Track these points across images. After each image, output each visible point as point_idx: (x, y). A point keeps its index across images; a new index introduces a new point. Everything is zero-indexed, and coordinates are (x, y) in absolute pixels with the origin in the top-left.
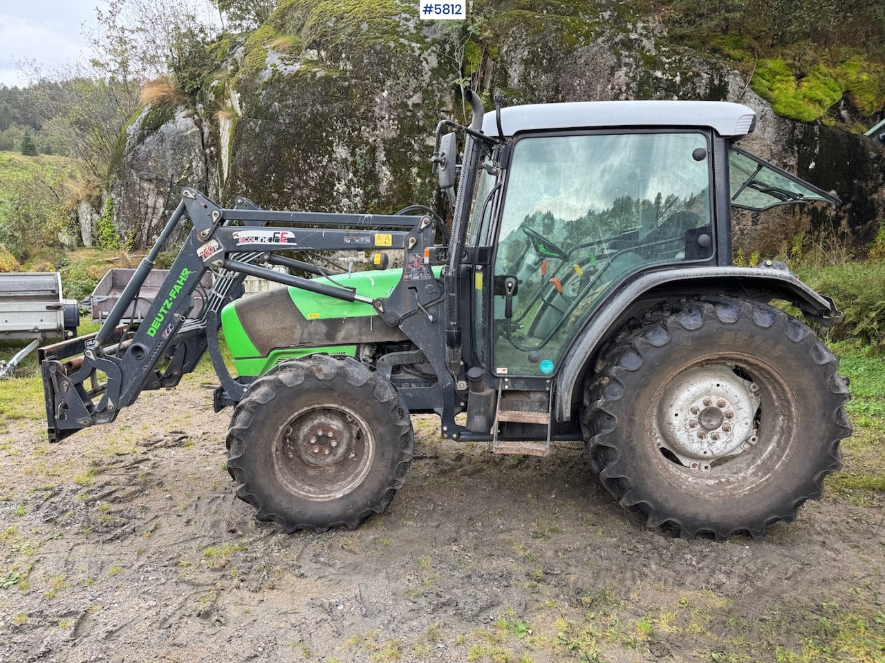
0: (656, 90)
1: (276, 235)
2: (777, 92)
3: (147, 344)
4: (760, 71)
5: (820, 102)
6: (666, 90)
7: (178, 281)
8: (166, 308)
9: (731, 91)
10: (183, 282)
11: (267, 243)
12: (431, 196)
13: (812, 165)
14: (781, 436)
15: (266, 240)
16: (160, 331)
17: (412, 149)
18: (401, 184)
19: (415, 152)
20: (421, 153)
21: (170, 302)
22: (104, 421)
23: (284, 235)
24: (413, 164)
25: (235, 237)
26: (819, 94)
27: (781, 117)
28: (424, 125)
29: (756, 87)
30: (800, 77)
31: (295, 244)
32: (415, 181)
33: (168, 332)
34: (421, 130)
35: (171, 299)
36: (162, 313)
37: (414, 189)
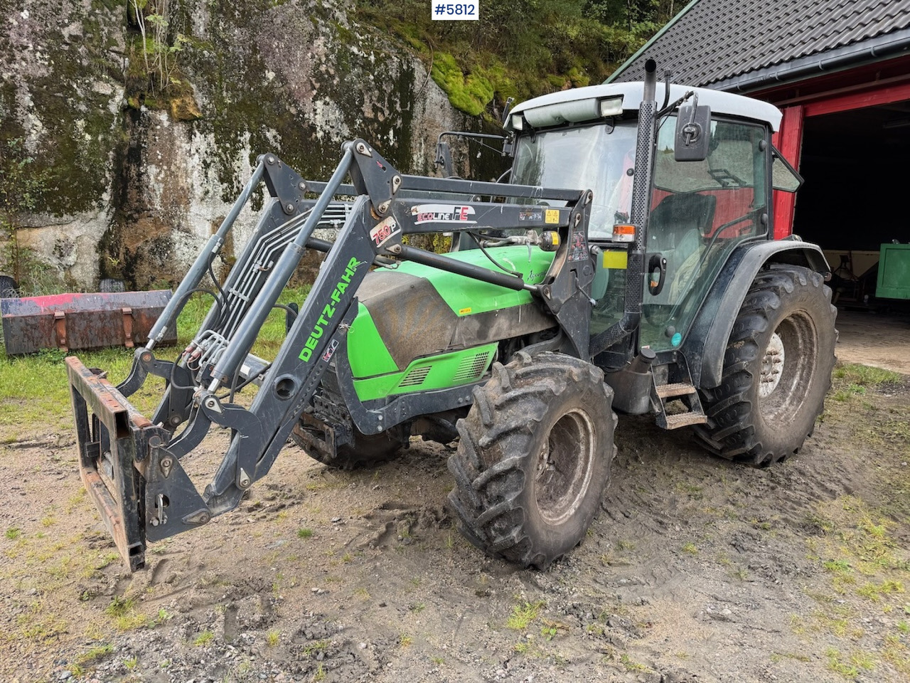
0: (354, 66)
1: (457, 211)
2: (451, 84)
3: (299, 373)
4: (437, 62)
5: (481, 99)
6: (363, 67)
7: (343, 277)
8: (326, 317)
9: (417, 78)
10: (350, 277)
11: (448, 221)
12: (106, 158)
13: (479, 155)
14: (803, 372)
15: (446, 217)
16: (318, 353)
17: (74, 94)
18: (60, 140)
19: (79, 99)
20: (88, 102)
21: (331, 307)
22: (224, 508)
23: (465, 211)
24: (78, 114)
25: (414, 214)
26: (480, 91)
27: (456, 109)
28: (90, 65)
29: (436, 78)
30: (467, 73)
31: (475, 222)
32: (82, 137)
33: (331, 352)
34: (85, 72)
35: (333, 303)
36: (322, 325)
37: (81, 147)
